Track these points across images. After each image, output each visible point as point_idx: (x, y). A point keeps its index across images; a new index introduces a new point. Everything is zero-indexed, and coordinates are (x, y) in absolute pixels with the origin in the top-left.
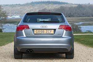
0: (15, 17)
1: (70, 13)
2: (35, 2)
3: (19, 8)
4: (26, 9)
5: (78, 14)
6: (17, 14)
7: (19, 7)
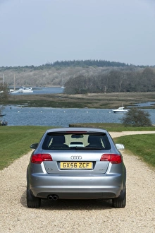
0: (24, 91)
1: (130, 85)
2: (62, 62)
3: (31, 73)
4: (45, 76)
5: (145, 86)
6: (27, 85)
7: (31, 71)
